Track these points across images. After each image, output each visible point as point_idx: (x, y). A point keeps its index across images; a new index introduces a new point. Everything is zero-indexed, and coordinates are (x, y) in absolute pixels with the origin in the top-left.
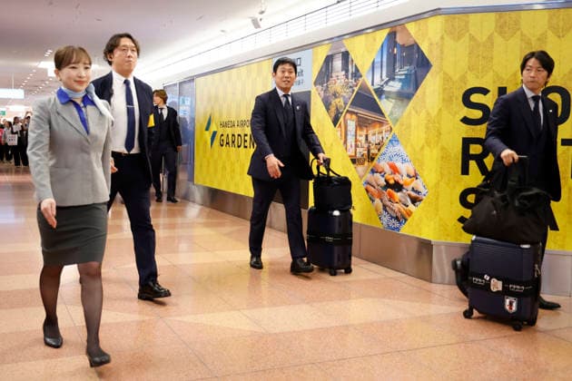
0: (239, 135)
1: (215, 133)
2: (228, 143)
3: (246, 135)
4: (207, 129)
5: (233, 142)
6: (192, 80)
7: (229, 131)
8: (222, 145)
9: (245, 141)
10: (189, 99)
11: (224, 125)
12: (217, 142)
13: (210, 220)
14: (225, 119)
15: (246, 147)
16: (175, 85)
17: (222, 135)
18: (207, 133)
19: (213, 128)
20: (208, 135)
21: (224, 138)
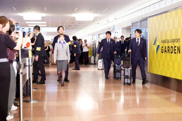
0: (172, 47)
1: (158, 46)
2: (165, 51)
3: (175, 47)
4: (155, 44)
5: (168, 50)
6: (146, 19)
7: (166, 45)
8: (162, 52)
9: (175, 50)
10: (144, 29)
11: (164, 42)
12: (159, 51)
13: (157, 91)
14: (164, 39)
15: (175, 53)
16: (138, 22)
17: (162, 47)
18: (154, 46)
19: (158, 43)
20: (155, 47)
21: (164, 48)
